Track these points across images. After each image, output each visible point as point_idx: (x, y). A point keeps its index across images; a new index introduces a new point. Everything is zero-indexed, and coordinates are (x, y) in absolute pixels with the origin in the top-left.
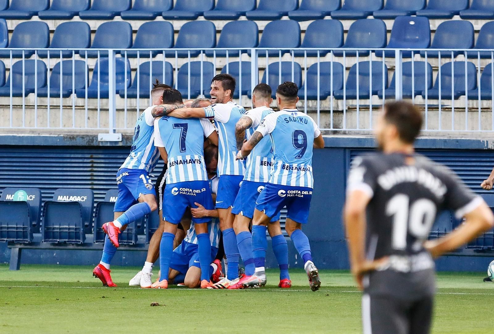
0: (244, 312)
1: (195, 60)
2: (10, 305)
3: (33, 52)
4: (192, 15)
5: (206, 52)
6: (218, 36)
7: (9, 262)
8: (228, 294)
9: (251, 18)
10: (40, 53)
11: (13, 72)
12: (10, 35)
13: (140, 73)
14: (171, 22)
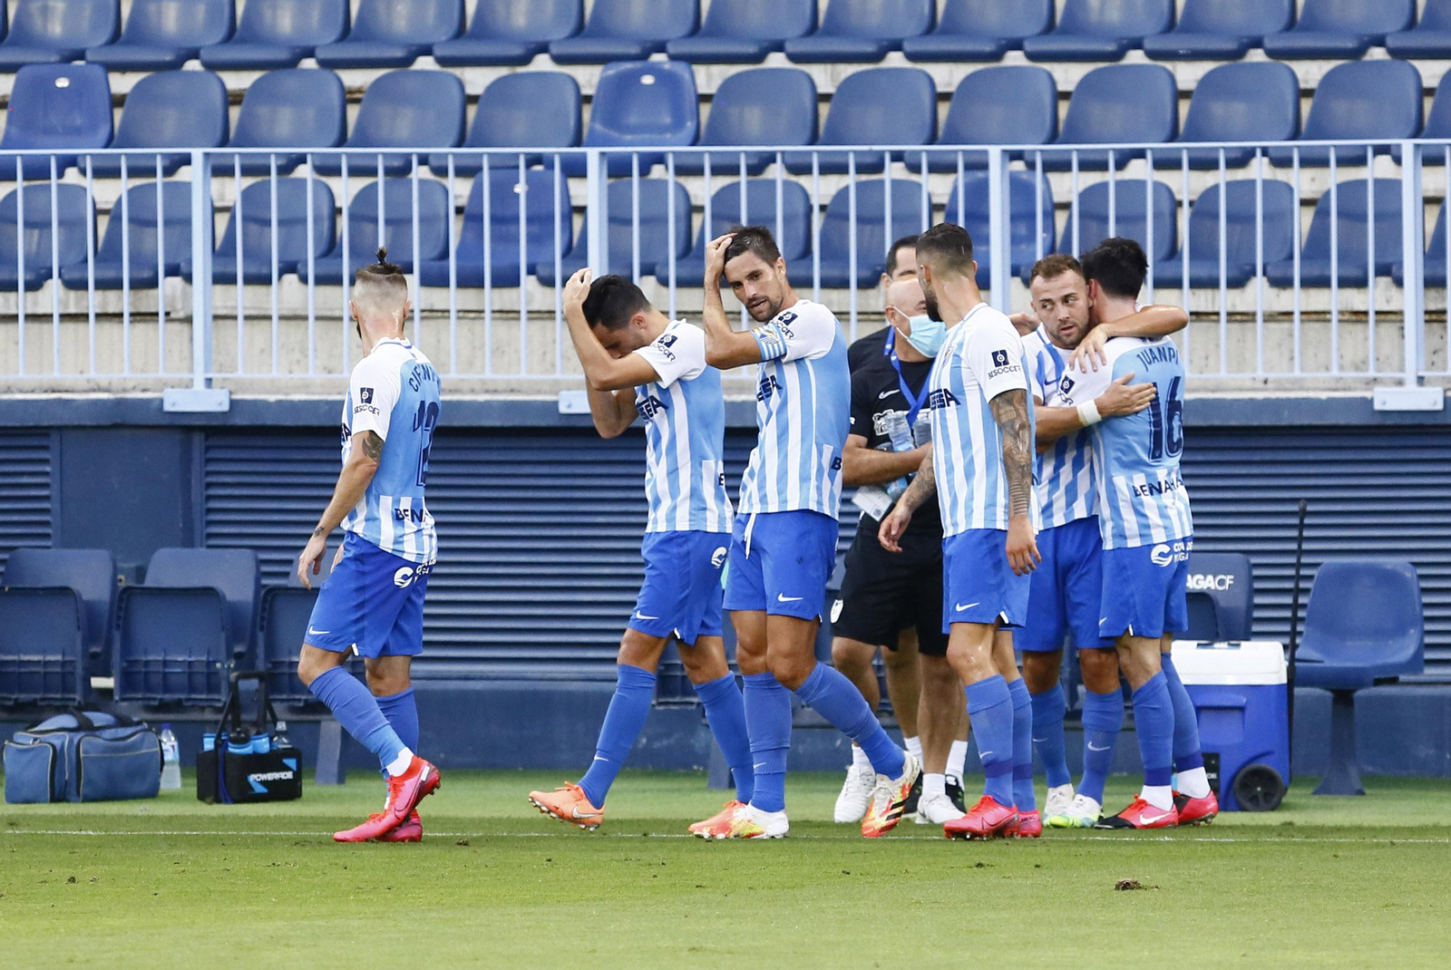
0: (1386, 906)
1: (1240, 175)
2: (710, 890)
3: (771, 158)
4: (1230, 45)
5: (1271, 152)
6: (1306, 106)
7: (706, 767)
8: (1340, 853)
9: (1400, 54)
10: (790, 160)
11: (714, 217)
12: (705, 110)
13: (1082, 216)
14: (1168, 65)
